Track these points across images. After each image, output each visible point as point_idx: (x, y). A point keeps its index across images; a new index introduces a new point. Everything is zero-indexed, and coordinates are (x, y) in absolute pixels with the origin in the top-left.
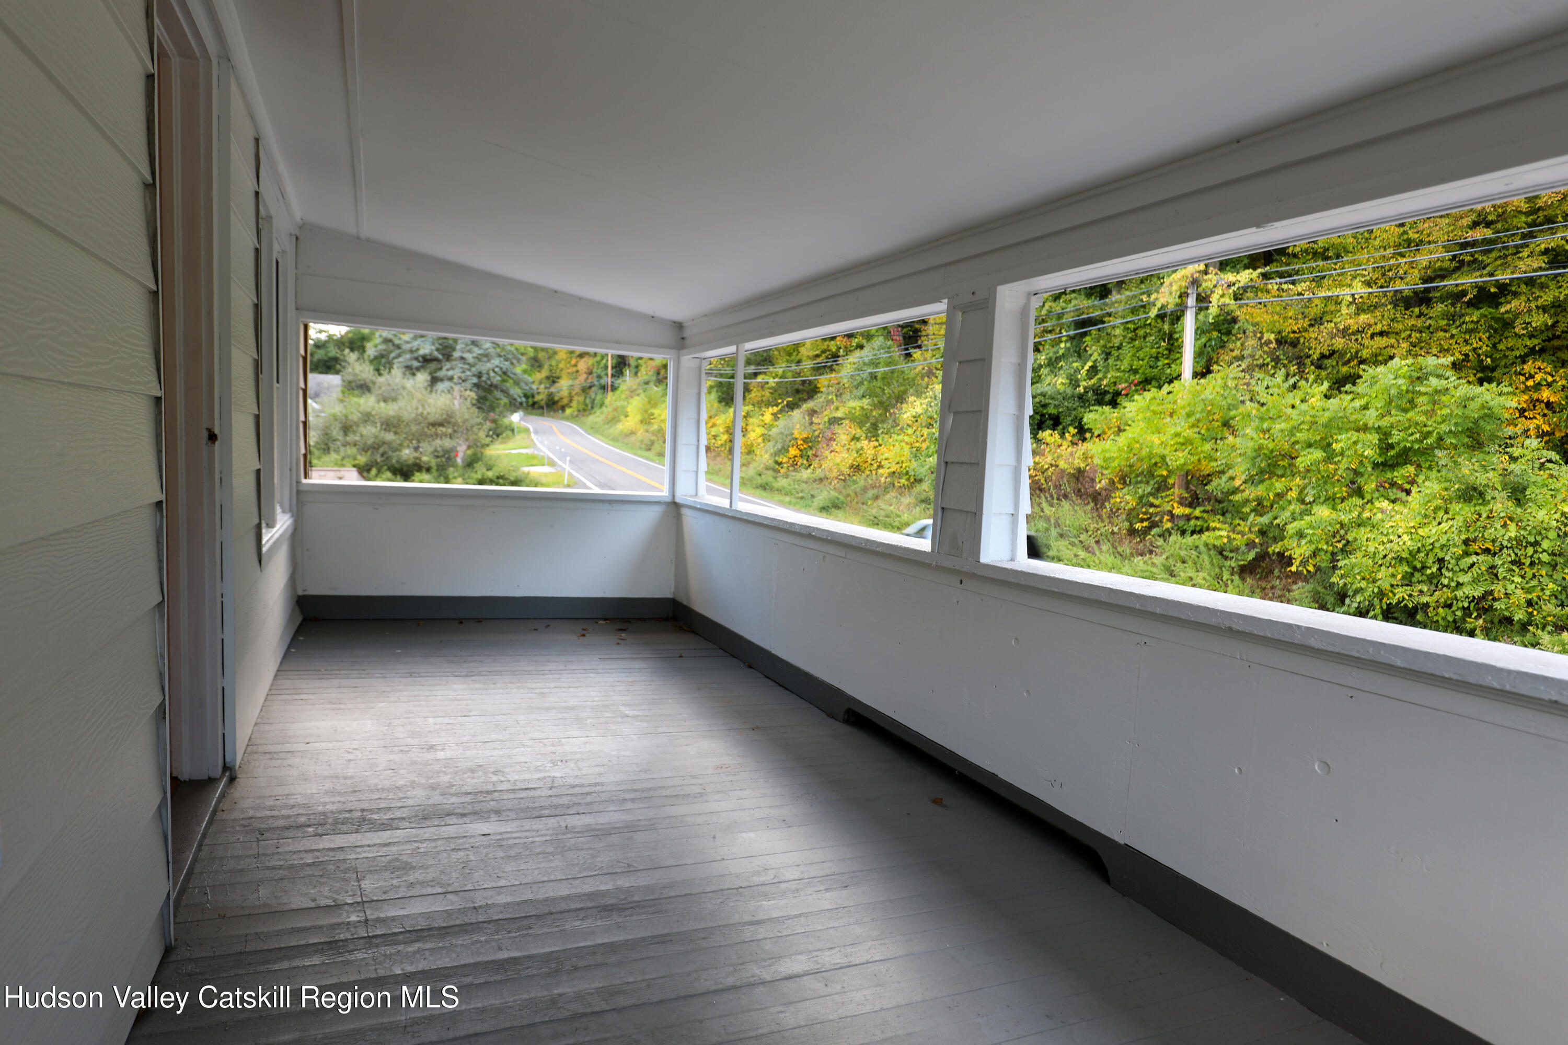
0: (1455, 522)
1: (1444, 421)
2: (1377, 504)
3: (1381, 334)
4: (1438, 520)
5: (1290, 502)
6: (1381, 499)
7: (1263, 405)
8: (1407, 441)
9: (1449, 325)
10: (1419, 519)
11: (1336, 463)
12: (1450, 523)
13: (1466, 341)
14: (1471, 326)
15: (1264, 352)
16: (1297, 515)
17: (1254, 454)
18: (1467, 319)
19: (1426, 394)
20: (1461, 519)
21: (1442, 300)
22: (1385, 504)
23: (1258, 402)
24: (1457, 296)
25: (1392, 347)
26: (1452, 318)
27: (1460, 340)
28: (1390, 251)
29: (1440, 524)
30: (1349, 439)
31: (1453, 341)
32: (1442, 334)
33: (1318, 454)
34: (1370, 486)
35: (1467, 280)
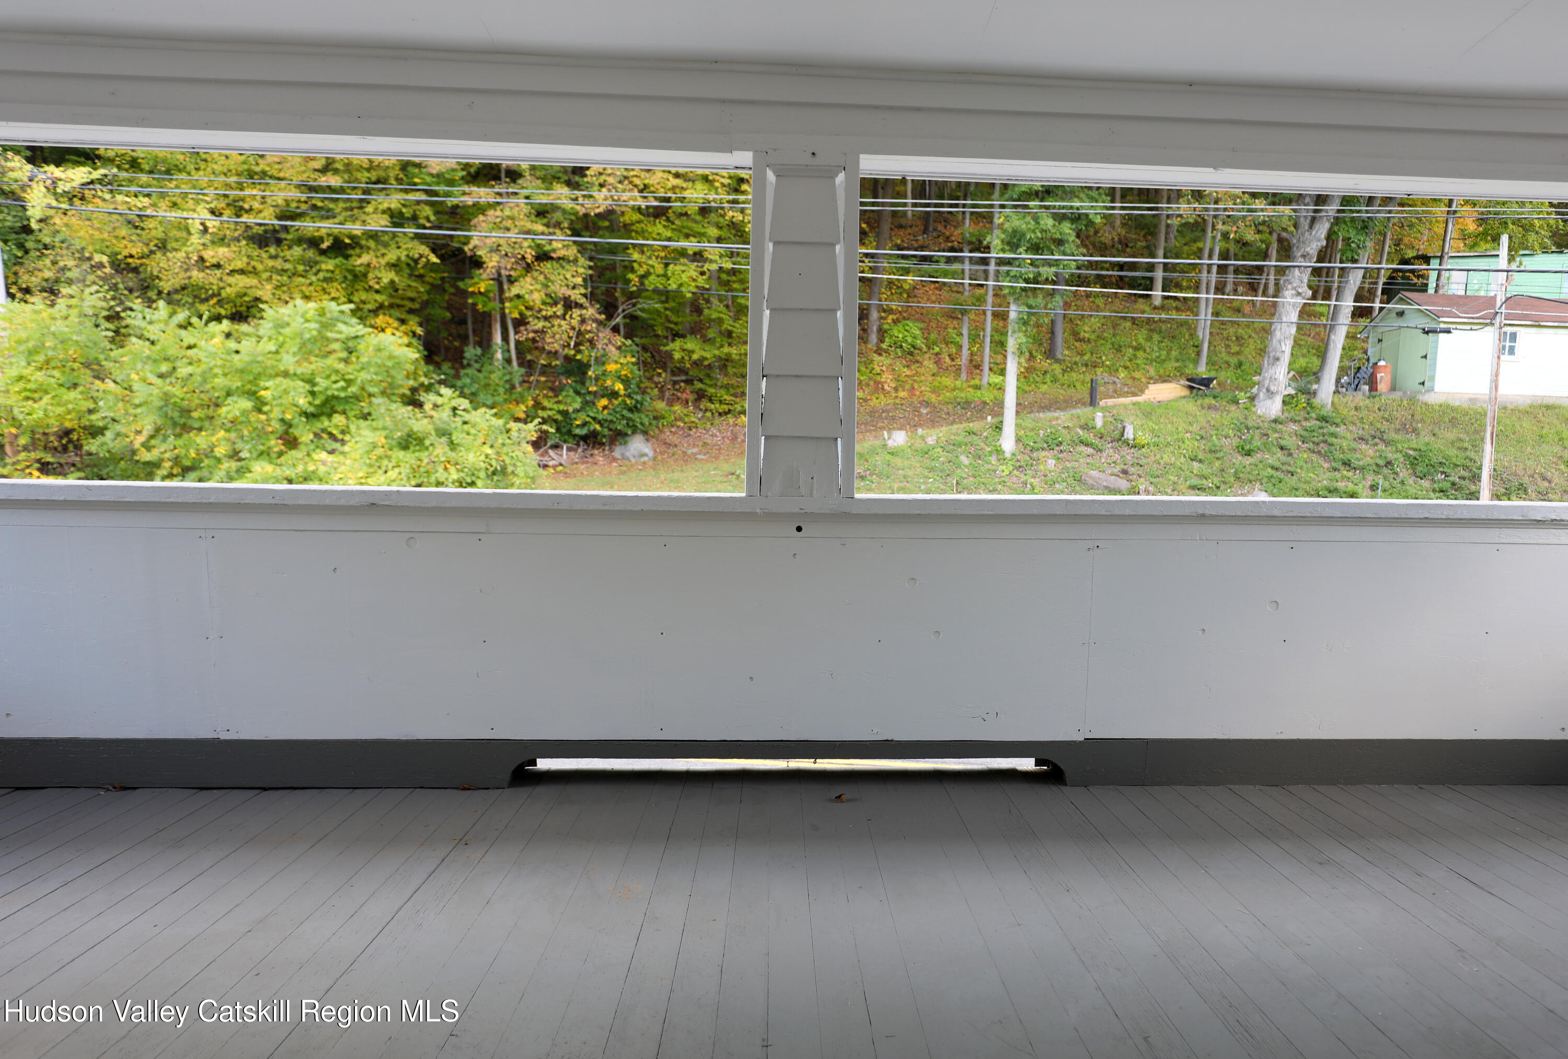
0: (402, 470)
1: (363, 369)
2: (315, 456)
3: (242, 272)
4: (384, 468)
5: (219, 460)
6: (318, 451)
7: (153, 343)
8: (331, 389)
9: (306, 271)
10: (365, 469)
11: (265, 413)
12: (397, 470)
13: (324, 289)
14: (329, 275)
15: (99, 277)
16: (233, 474)
17: (162, 403)
18: (324, 267)
19: (337, 340)
20: (408, 466)
21: (300, 241)
22: (324, 455)
23: (148, 340)
24: (314, 243)
25: (256, 287)
26: (311, 264)
27: (318, 288)
28: (233, 179)
29: (386, 472)
30: (277, 386)
31: (312, 288)
32: (301, 280)
33: (247, 404)
34: (306, 437)
35: (323, 227)
